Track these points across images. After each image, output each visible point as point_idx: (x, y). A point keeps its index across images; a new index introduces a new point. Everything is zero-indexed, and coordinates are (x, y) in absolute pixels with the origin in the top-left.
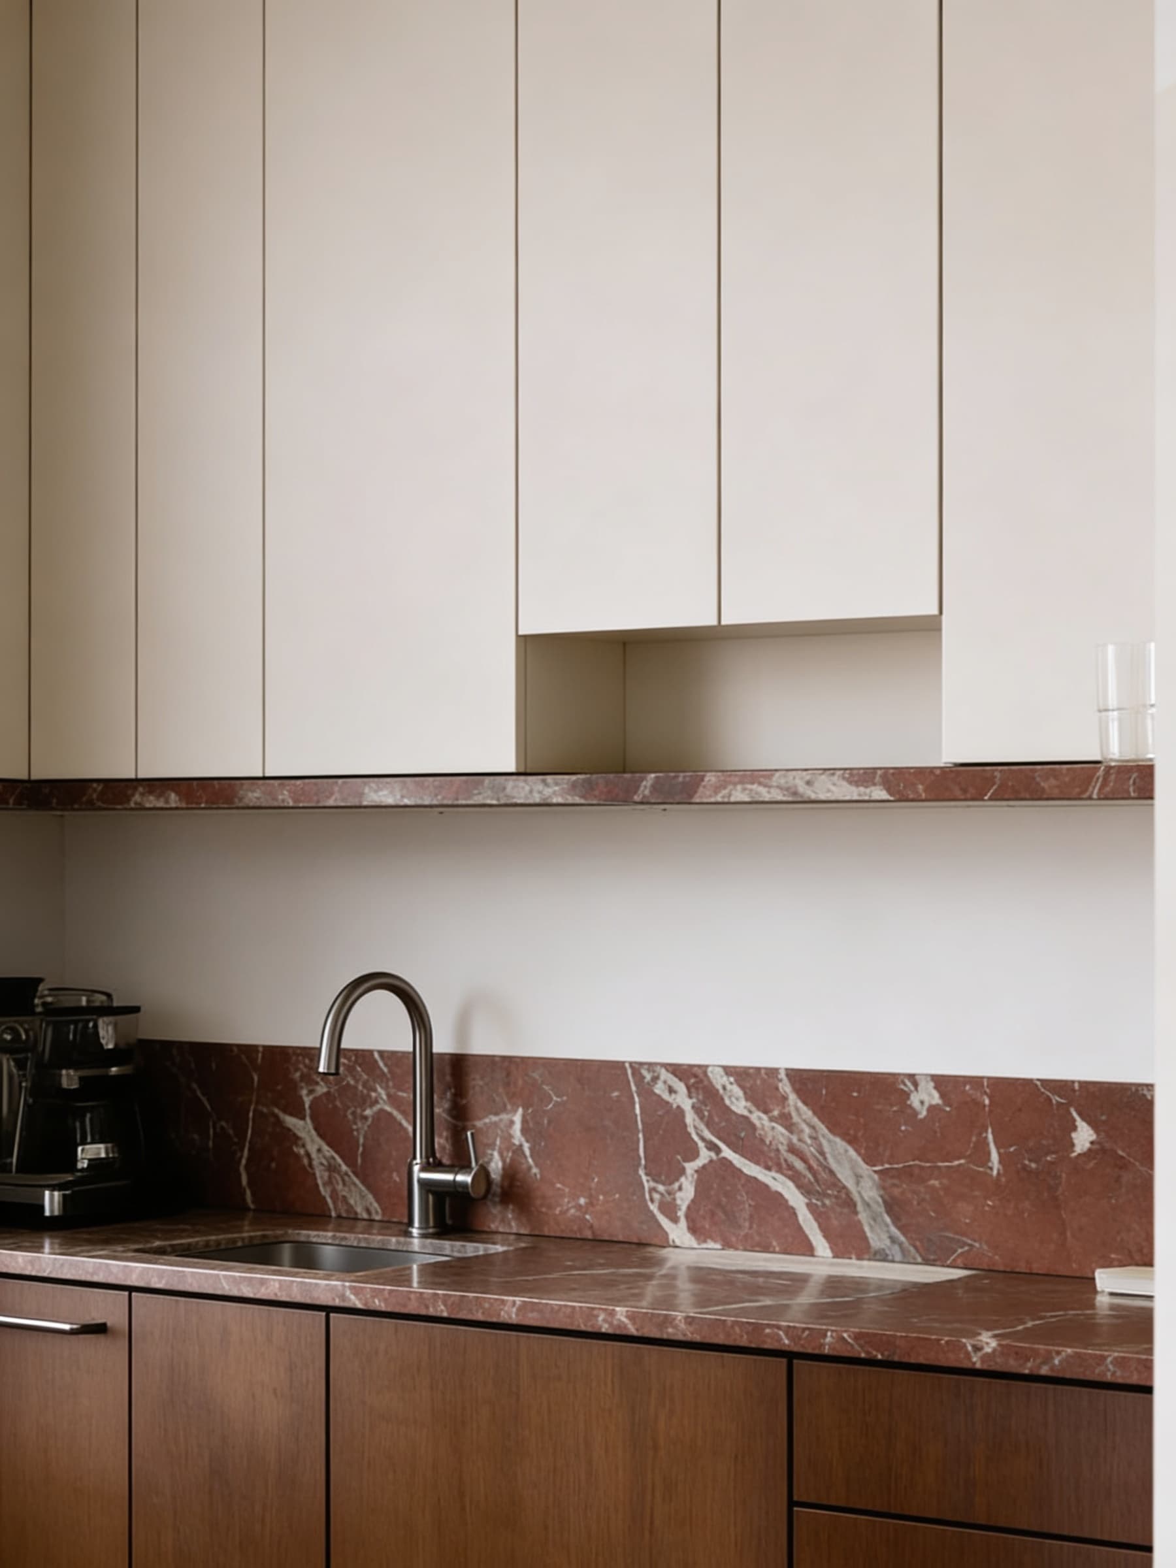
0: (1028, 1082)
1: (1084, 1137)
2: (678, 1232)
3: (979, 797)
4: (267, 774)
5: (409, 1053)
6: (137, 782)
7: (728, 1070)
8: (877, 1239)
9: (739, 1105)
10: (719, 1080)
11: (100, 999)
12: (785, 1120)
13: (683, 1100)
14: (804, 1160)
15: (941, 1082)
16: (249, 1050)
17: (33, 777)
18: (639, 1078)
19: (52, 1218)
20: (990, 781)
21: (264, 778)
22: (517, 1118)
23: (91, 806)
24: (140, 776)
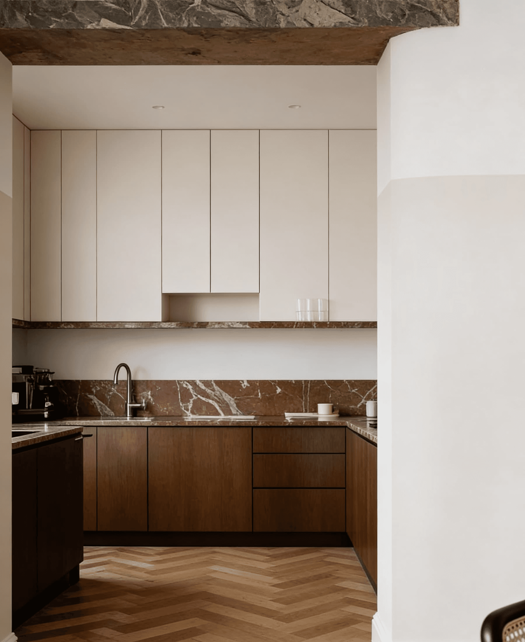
0: (268, 381)
1: (279, 390)
2: (188, 413)
3: (270, 327)
4: (98, 321)
5: (126, 380)
6: (62, 323)
7: (200, 381)
8: (234, 412)
9: (203, 387)
10: (198, 383)
11: (46, 371)
12: (213, 390)
13: (190, 387)
14: (217, 397)
15: (248, 381)
16: (78, 381)
17: (32, 321)
18: (179, 384)
19: (46, 418)
20: (273, 324)
21: (97, 322)
22: (149, 393)
23: (49, 328)
24: (62, 321)
